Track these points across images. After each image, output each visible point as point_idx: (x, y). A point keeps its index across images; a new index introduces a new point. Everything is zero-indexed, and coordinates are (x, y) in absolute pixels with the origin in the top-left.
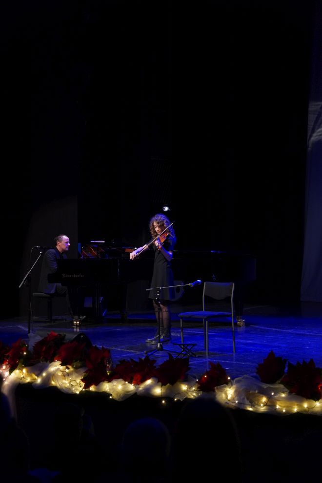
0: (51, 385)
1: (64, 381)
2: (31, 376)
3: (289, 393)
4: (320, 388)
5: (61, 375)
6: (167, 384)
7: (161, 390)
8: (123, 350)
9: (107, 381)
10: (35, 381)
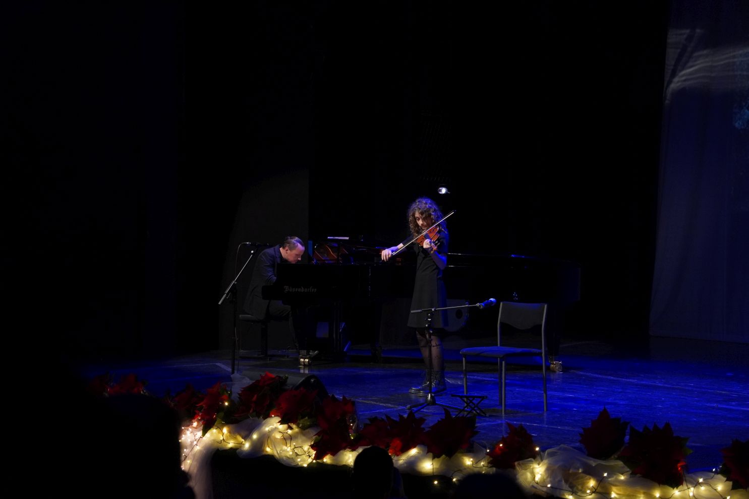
0: (264, 453)
1: (285, 448)
2: (235, 438)
3: (631, 474)
4: (679, 469)
5: (281, 439)
6: (441, 456)
7: (433, 464)
8: (375, 403)
9: (350, 448)
10: (241, 447)
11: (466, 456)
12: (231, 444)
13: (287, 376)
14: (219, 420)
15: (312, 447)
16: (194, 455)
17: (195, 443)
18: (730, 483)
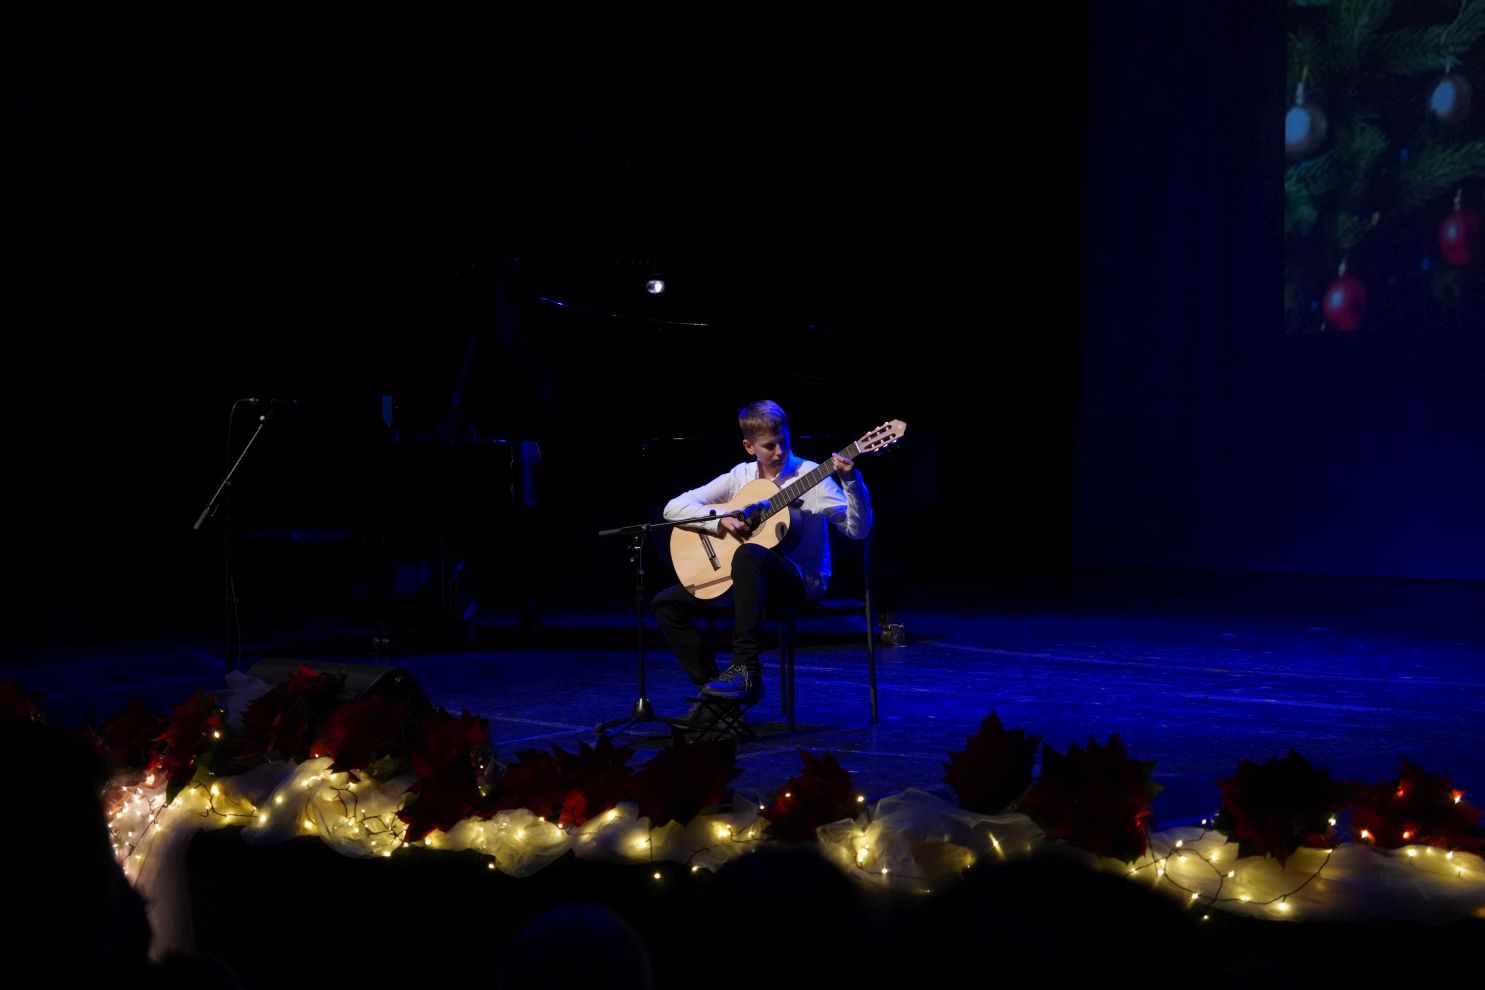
0: (300, 833)
1: (343, 820)
2: (238, 805)
3: (1045, 840)
4: (1139, 823)
5: (333, 802)
6: (668, 821)
7: (650, 839)
8: (529, 721)
9: (479, 815)
10: (250, 822)
11: (717, 820)
12: (229, 818)
13: (344, 672)
14: (201, 770)
15: (401, 815)
16: (150, 844)
17: (152, 818)
18: (1235, 846)
